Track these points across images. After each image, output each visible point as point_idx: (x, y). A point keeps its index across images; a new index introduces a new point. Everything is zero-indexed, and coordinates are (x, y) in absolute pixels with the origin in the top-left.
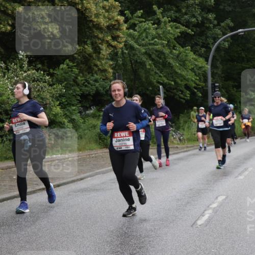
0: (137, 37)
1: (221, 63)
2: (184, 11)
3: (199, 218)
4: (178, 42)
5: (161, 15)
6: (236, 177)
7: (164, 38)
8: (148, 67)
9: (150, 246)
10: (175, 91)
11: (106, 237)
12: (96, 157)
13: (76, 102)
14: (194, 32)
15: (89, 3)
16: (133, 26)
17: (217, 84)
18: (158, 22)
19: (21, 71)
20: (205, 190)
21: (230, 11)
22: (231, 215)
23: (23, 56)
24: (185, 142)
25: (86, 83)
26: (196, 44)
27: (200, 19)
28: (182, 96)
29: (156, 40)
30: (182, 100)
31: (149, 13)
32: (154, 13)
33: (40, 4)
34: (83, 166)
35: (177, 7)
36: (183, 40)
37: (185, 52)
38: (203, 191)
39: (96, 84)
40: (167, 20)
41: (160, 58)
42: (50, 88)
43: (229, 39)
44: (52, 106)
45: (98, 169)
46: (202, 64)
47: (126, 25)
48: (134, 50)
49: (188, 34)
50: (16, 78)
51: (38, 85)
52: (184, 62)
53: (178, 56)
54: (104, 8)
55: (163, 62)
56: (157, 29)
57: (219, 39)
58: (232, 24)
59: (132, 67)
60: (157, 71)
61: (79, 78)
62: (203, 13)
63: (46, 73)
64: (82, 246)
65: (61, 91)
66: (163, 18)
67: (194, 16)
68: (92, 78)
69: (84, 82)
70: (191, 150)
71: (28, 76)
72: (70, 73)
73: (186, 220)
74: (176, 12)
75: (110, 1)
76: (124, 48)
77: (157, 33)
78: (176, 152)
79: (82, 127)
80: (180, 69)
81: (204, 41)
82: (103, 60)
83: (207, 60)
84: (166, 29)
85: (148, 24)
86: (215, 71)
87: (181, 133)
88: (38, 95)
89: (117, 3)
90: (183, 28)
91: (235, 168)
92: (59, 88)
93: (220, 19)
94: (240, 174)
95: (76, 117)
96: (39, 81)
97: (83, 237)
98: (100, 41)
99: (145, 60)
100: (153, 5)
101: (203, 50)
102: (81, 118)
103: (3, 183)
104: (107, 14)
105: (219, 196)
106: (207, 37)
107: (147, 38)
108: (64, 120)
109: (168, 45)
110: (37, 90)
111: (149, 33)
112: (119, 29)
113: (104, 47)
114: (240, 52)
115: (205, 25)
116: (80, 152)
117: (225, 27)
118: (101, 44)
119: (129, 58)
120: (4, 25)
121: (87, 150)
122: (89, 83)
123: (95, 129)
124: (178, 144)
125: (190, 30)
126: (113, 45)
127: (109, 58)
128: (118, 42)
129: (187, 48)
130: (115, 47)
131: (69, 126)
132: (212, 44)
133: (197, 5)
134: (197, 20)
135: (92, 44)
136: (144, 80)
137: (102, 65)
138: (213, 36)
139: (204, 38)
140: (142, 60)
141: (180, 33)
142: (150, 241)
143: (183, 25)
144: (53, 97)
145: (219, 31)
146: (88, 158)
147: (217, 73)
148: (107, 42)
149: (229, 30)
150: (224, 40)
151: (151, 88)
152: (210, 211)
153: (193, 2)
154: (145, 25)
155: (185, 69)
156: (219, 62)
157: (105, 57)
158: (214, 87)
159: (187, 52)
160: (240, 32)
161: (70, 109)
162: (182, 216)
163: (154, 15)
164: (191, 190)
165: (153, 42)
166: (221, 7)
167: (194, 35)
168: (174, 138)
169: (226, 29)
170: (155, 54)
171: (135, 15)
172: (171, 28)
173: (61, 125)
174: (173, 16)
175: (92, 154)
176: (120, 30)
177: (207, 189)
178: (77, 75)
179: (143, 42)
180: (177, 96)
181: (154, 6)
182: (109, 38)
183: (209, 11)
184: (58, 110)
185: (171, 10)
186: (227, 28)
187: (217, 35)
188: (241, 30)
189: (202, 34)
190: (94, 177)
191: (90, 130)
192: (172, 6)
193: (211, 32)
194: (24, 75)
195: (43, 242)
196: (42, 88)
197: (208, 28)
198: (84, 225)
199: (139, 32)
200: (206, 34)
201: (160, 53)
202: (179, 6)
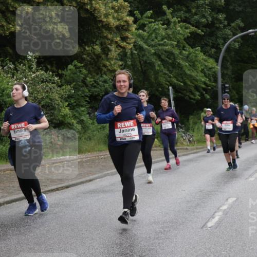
0: (146, 38)
1: (231, 64)
2: (194, 11)
3: (209, 220)
4: (187, 43)
5: (170, 15)
6: (247, 179)
7: (174, 39)
8: (157, 68)
9: (159, 248)
10: (185, 91)
11: (115, 238)
12: (104, 158)
13: (85, 103)
14: (204, 32)
15: (98, 3)
16: (142, 27)
17: (227, 85)
18: (167, 23)
19: (29, 72)
20: (215, 191)
21: (240, 11)
22: (242, 217)
23: (32, 56)
24: (194, 143)
25: (95, 84)
26: (207, 45)
27: (210, 19)
28: (192, 96)
29: (165, 40)
30: (192, 101)
31: (158, 14)
32: (164, 13)
33: (49, 4)
34: (92, 167)
35: (187, 7)
36: (193, 40)
37: (195, 53)
38: (213, 193)
39: (105, 85)
40: (177, 20)
41: (169, 58)
42: (59, 89)
43: (240, 39)
44: (61, 107)
45: (107, 171)
46: (212, 64)
47: (135, 26)
48: (143, 51)
49: (198, 34)
50: (24, 79)
51: (47, 86)
52: (194, 63)
53: (187, 57)
54: (113, 8)
55: (173, 63)
56: (166, 29)
57: (229, 39)
58: (242, 25)
59: (141, 68)
60: (167, 72)
61: (88, 78)
62: (213, 13)
63: (54, 74)
64: (90, 248)
65: (70, 92)
66: (173, 18)
67: (204, 16)
68: (101, 79)
69: (93, 84)
70: (201, 151)
71: (37, 77)
72: (78, 74)
73: (196, 222)
74: (186, 12)
75: (119, 1)
76: (133, 48)
77: (167, 34)
78: (186, 153)
79: (91, 128)
80: (189, 70)
81: (214, 42)
82: (112, 60)
83: (217, 61)
84: (176, 29)
85: (157, 25)
86: (225, 72)
87: (191, 135)
88: (47, 96)
89: (126, 3)
90: (193, 29)
91: (245, 170)
92: (68, 89)
93: (230, 19)
94: (251, 176)
95: (85, 118)
96: (48, 82)
97: (92, 239)
98: (109, 42)
99: (154, 61)
100: (163, 5)
101: (213, 50)
102: (90, 119)
103: (12, 184)
104: (116, 14)
105: (229, 198)
106: (217, 37)
107: (156, 38)
108: (73, 121)
109: (178, 46)
110: (45, 91)
111: (159, 34)
112: (127, 30)
113: (113, 48)
114: (250, 53)
115: (215, 25)
116: (89, 154)
117: (235, 27)
118: (111, 44)
119: (138, 59)
120: (13, 26)
121: (96, 151)
122: (98, 84)
123: (104, 130)
124: (188, 145)
125: (200, 31)
126: (122, 45)
127: (119, 58)
128: (127, 43)
129: (197, 48)
130: (124, 48)
131: (78, 127)
132: (222, 44)
133: (207, 5)
134: (207, 20)
135: (101, 44)
136: (153, 80)
137: (111, 65)
138: (223, 36)
139: (214, 38)
140: (151, 60)
141: (190, 33)
142: (159, 243)
143: (193, 26)
144: (61, 98)
145: (229, 31)
146: (97, 159)
147: (227, 74)
148: (116, 42)
149: (239, 31)
150: (235, 41)
151: (160, 89)
152: (220, 213)
153: (203, 2)
154: (154, 25)
155: (195, 70)
156: (229, 63)
157: (114, 57)
158: (224, 88)
159: (196, 52)
160: (250, 33)
161: (79, 111)
162: (192, 218)
163: (164, 16)
164: (201, 191)
165: (162, 42)
166: (231, 7)
167: (203, 36)
168: (184, 139)
169: (236, 30)
170: (165, 55)
171: (145, 15)
172: (181, 28)
173: (70, 126)
174: (183, 16)
175: (101, 156)
176: (129, 30)
177: (217, 191)
178: (86, 76)
179: (153, 43)
180: (187, 97)
181: (164, 7)
182: (119, 39)
183: (219, 11)
184: (67, 111)
185: (180, 10)
186: (237, 28)
187: (228, 35)
188: (251, 30)
189: (211, 34)
190: (103, 178)
191: (99, 131)
192: (182, 7)
193: (221, 33)
194: (33, 76)
195: (52, 243)
196: (51, 89)
197: (218, 28)
198: (93, 226)
199: (148, 32)
200: (216, 35)
201: (170, 54)
202: (189, 7)
